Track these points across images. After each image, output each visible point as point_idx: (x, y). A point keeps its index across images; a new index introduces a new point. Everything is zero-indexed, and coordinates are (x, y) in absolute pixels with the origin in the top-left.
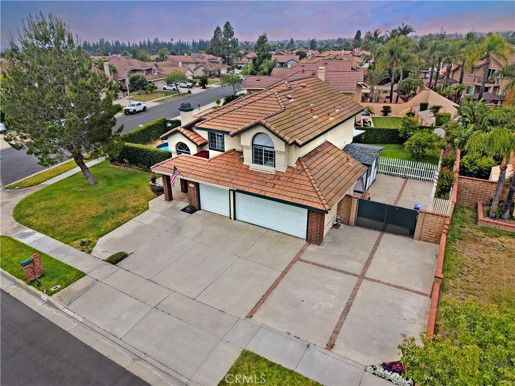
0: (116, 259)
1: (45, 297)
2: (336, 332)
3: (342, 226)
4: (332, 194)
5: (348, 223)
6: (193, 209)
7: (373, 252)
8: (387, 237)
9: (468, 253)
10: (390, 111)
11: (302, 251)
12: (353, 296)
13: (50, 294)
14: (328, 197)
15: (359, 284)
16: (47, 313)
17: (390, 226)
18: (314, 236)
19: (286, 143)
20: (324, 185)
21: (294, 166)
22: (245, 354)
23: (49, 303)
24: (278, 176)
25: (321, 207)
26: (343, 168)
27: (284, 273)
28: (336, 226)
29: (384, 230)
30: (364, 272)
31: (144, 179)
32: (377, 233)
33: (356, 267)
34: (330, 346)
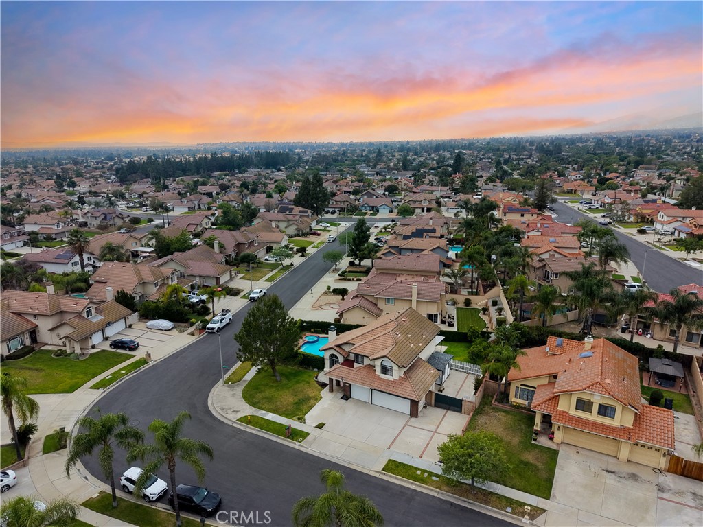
0: (320, 426)
1: (299, 443)
2: (423, 453)
3: (428, 407)
4: (422, 392)
5: (430, 405)
6: (346, 397)
7: (442, 421)
8: (449, 412)
9: (482, 420)
10: (471, 303)
11: (408, 421)
12: (430, 440)
13: (300, 442)
14: (420, 394)
15: (433, 435)
16: (302, 449)
17: (452, 407)
18: (414, 413)
19: (399, 367)
20: (418, 387)
21: (403, 376)
22: (390, 460)
23: (300, 445)
24: (394, 382)
25: (416, 400)
26: (427, 375)
27: (401, 431)
28: (425, 407)
29: (448, 409)
30: (436, 430)
31: (310, 376)
32: (445, 411)
33: (433, 428)
34: (421, 457)
